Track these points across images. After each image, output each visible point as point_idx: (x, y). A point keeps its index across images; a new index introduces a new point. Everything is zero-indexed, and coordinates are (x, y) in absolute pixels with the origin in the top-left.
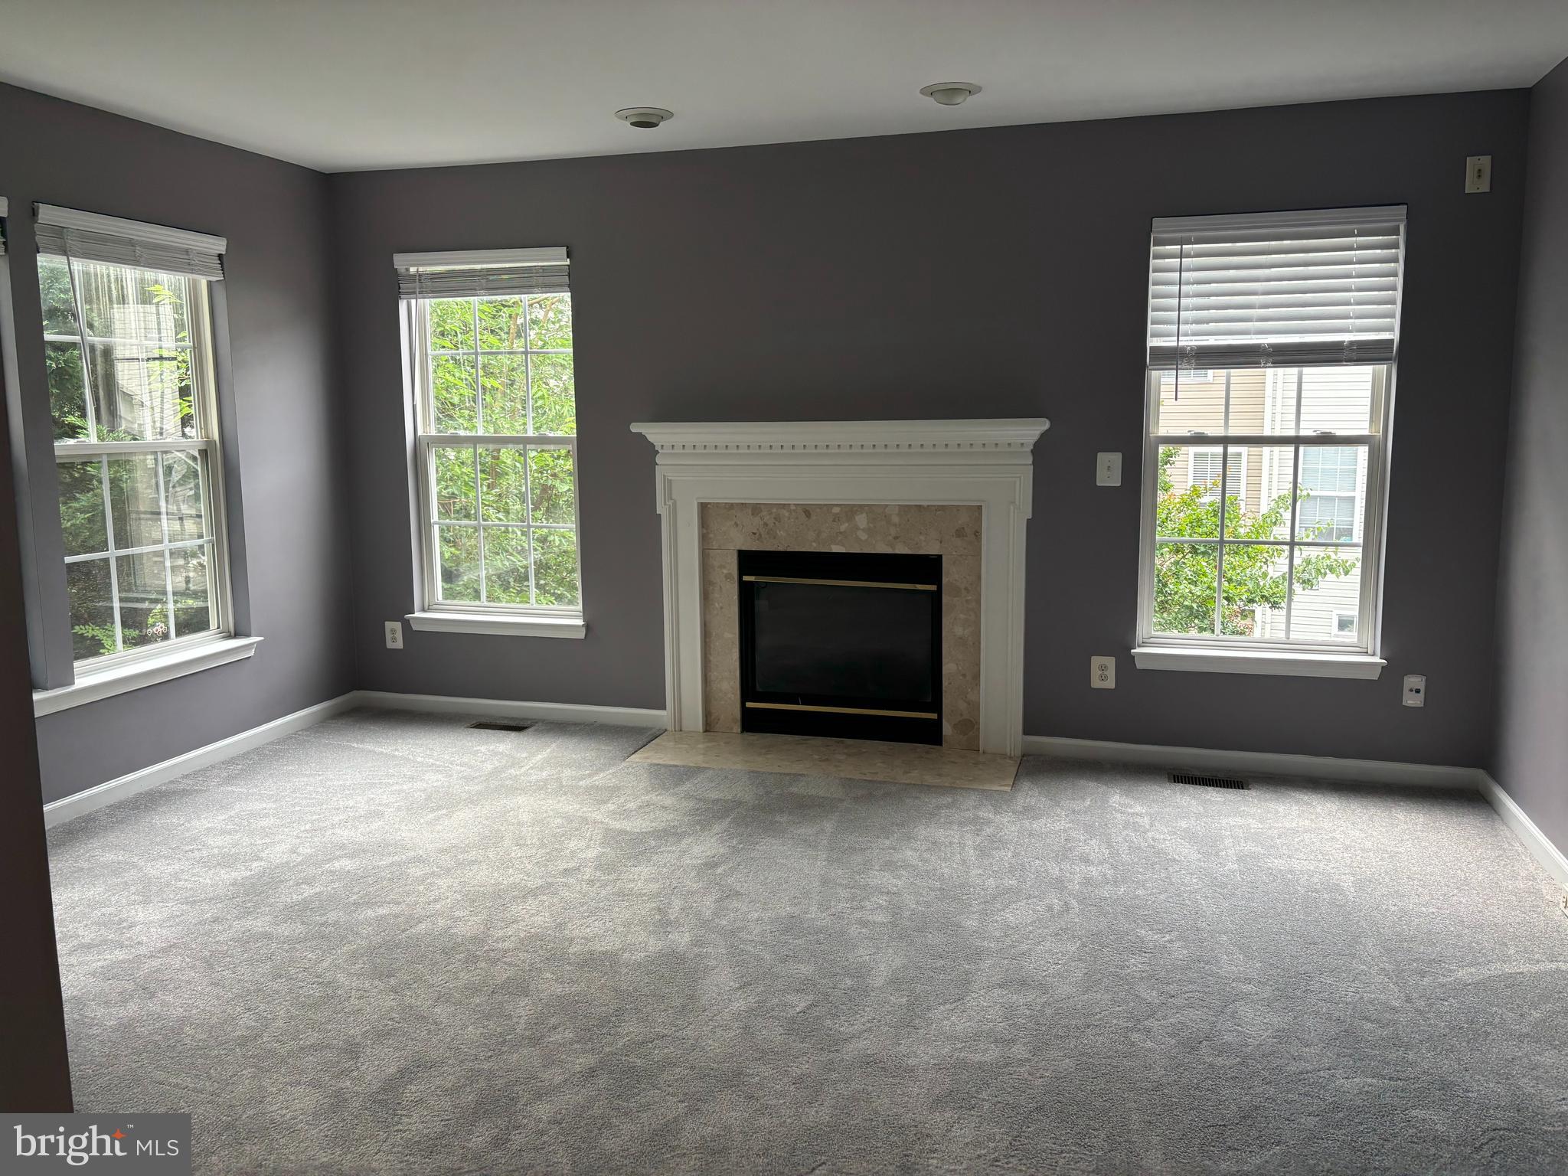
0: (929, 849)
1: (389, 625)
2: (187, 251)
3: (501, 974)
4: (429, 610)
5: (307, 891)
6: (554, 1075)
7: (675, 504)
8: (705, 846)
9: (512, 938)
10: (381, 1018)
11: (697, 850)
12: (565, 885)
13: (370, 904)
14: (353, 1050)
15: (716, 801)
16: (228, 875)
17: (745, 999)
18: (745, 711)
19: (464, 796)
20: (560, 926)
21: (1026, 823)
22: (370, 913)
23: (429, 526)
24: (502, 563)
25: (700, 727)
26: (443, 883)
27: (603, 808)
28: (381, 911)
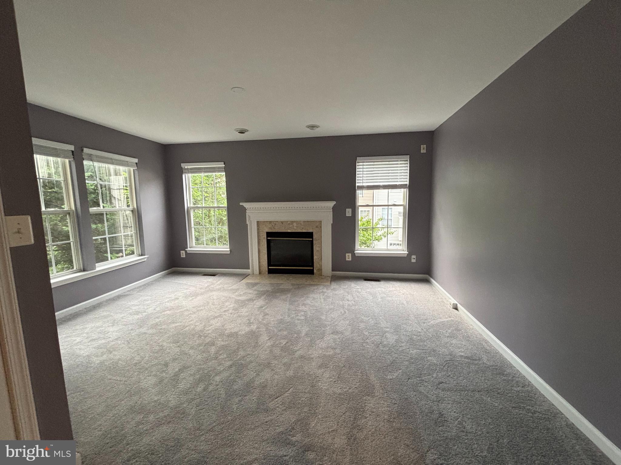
0: (313, 300)
1: (182, 252)
2: (127, 162)
3: (208, 340)
4: (192, 247)
5: (157, 320)
6: (221, 368)
7: (251, 221)
8: (260, 302)
9: (211, 330)
10: (175, 354)
11: (257, 303)
12: (225, 315)
13: (173, 323)
14: (166, 365)
15: (262, 291)
16: (136, 317)
17: (270, 342)
18: (269, 269)
19: (200, 293)
20: (223, 326)
21: (334, 292)
22: (173, 325)
23: (191, 228)
24: (210, 236)
25: (258, 273)
26: (193, 316)
27: (235, 294)
28: (177, 324)
